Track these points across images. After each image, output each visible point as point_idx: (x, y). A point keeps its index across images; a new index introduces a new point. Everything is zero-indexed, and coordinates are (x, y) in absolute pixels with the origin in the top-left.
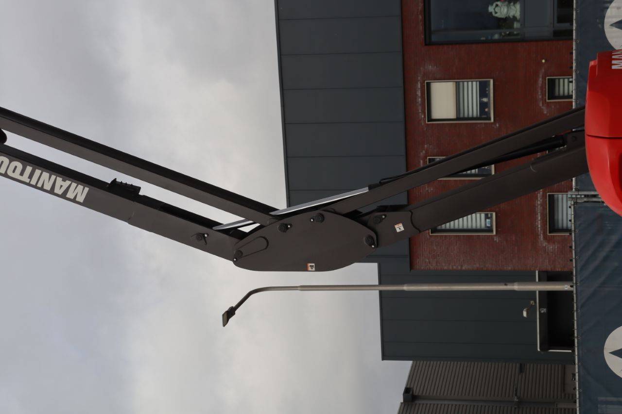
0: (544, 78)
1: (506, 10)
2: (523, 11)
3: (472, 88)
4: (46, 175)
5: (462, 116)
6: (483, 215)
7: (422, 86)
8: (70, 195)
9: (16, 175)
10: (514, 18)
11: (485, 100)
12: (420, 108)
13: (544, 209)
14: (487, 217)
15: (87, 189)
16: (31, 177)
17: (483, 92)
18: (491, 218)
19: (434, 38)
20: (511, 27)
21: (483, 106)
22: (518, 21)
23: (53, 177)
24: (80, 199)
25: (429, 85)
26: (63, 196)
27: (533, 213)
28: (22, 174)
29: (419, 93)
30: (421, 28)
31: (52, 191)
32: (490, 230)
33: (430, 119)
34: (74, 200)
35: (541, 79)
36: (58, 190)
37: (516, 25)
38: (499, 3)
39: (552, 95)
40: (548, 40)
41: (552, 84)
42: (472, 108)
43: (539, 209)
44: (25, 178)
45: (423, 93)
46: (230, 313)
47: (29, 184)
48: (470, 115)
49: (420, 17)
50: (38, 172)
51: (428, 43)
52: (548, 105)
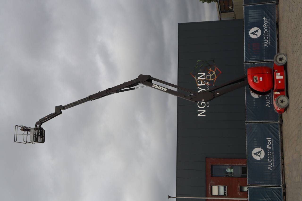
0: (239, 187)
1: (230, 170)
2: (234, 171)
3: (222, 188)
5: (219, 195)
7: (210, 186)
10: (232, 172)
11: (225, 191)
12: (209, 192)
15: (167, 89)
17: (225, 189)
19: (213, 176)
21: (225, 193)
22: (233, 173)
23: (162, 87)
25: (212, 186)
29: (209, 188)
30: (210, 173)
33: (212, 195)
35: (238, 187)
38: (228, 169)
39: (241, 191)
40: (240, 177)
41: (241, 188)
42: (222, 193)
45: (210, 188)
48: (221, 195)
49: (210, 170)
50: (159, 87)
51: (212, 176)
52: (240, 193)
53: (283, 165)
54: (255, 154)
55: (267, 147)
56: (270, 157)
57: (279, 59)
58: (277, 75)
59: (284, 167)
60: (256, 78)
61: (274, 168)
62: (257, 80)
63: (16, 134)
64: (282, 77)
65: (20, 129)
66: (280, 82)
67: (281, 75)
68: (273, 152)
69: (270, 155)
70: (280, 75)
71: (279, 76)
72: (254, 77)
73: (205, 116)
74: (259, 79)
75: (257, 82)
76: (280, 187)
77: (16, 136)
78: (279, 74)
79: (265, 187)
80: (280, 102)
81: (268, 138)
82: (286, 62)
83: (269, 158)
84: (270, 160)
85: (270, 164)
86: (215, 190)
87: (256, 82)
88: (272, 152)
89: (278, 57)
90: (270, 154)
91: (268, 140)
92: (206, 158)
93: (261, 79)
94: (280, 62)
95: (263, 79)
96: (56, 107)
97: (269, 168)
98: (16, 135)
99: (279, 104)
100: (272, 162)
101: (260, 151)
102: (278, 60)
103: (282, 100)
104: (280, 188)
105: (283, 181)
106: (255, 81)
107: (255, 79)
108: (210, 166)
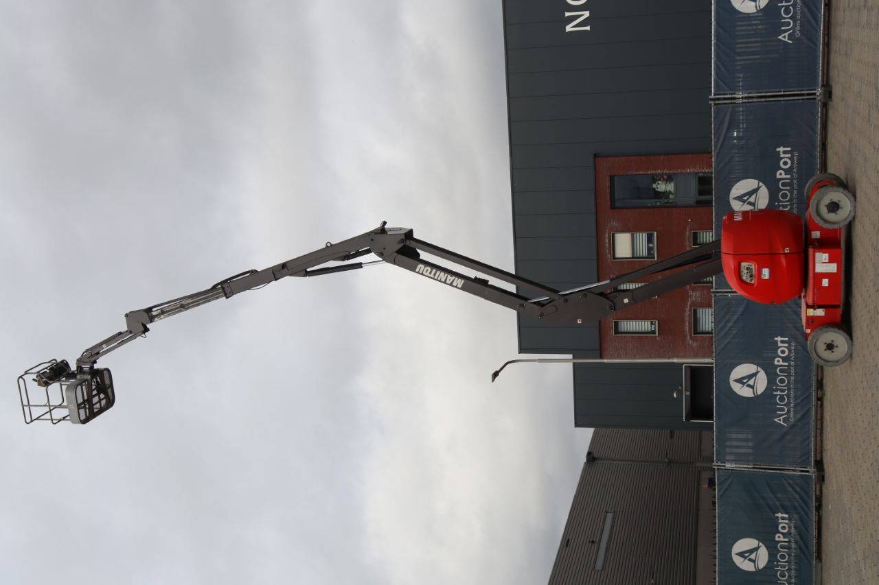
1: (664, 186)
2: (676, 187)
3: (642, 238)
4: (442, 274)
5: (635, 256)
6: (649, 322)
7: (609, 236)
8: (454, 284)
9: (428, 274)
10: (670, 192)
11: (651, 245)
12: (607, 250)
13: (690, 319)
14: (652, 324)
15: (463, 281)
16: (435, 275)
17: (650, 240)
18: (655, 324)
19: (617, 204)
20: (668, 197)
21: (650, 249)
22: (673, 194)
23: (446, 275)
24: (460, 286)
25: (613, 235)
26: (451, 285)
27: (683, 321)
28: (430, 274)
29: (607, 241)
30: (608, 198)
31: (445, 282)
32: (653, 332)
33: (614, 258)
34: (456, 287)
35: (688, 232)
36: (448, 282)
37: (671, 196)
38: (659, 182)
39: (695, 243)
40: (693, 207)
41: (696, 235)
42: (642, 250)
43: (687, 318)
44: (432, 275)
45: (609, 241)
46: (496, 375)
47: (433, 279)
48: (641, 255)
49: (608, 190)
50: (438, 272)
51: (613, 207)
53: (819, 402)
54: (739, 381)
55: (776, 363)
56: (782, 391)
57: (827, 206)
58: (817, 261)
59: (822, 406)
60: (748, 269)
61: (792, 420)
62: (751, 276)
63: (25, 403)
64: (832, 268)
65: (34, 380)
66: (825, 282)
67: (831, 261)
68: (792, 378)
69: (782, 386)
70: (827, 261)
71: (823, 264)
72: (744, 264)
73: (588, 28)
74: (760, 273)
75: (753, 282)
76: (808, 472)
77: (26, 409)
78: (825, 256)
79: (763, 471)
80: (825, 347)
81: (779, 339)
82: (852, 215)
83: (779, 393)
84: (782, 399)
85: (782, 410)
86: (624, 245)
87: (748, 281)
88: (788, 376)
89: (826, 201)
90: (785, 382)
91: (780, 344)
92: (596, 156)
93: (766, 273)
94: (832, 217)
95: (771, 273)
96: (127, 315)
97: (780, 420)
98: (26, 406)
99: (820, 354)
100: (787, 405)
101: (755, 375)
102: (824, 211)
103: (829, 342)
104: (807, 474)
105: (818, 448)
106: (744, 278)
107: (745, 271)
108: (608, 179)
